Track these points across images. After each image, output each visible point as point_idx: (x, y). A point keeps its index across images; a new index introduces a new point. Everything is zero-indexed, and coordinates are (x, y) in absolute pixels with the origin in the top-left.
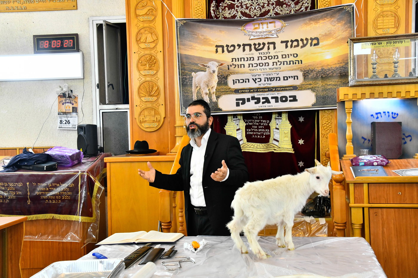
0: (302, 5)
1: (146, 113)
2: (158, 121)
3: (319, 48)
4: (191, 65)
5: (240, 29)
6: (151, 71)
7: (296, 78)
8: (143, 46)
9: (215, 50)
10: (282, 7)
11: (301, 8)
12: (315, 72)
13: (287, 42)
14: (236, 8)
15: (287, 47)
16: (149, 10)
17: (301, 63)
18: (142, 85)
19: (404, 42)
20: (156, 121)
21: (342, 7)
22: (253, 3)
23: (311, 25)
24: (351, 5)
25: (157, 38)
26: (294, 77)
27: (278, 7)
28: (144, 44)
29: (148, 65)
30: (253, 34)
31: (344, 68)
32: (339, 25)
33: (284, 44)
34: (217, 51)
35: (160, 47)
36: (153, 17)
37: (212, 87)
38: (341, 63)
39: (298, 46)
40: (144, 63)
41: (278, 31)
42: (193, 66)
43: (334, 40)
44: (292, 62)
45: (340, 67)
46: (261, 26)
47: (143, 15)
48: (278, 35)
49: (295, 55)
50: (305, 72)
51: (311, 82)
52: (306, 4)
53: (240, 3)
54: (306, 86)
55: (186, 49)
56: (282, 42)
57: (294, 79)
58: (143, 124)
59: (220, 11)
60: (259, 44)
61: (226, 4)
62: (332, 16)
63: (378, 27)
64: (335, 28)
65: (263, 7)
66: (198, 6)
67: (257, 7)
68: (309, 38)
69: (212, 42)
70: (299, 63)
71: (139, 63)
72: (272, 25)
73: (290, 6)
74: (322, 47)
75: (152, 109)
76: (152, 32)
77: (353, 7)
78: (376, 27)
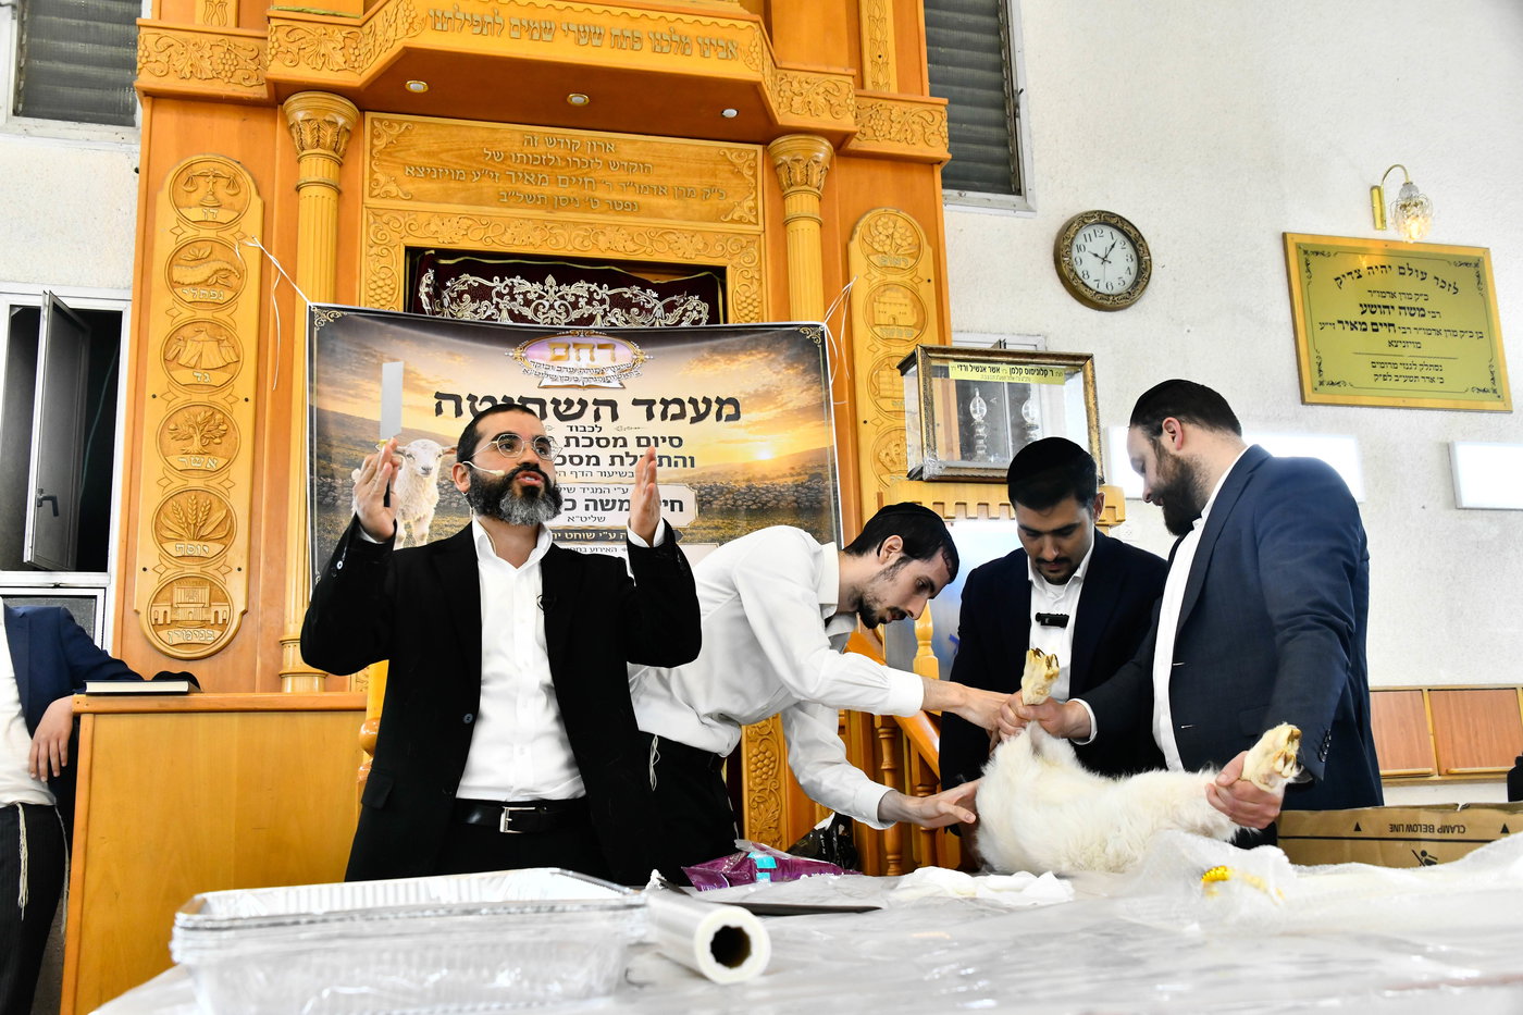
0: (683, 315)
1: (179, 595)
2: (220, 622)
3: (740, 426)
4: (352, 447)
5: (511, 354)
6: (206, 457)
7: (677, 505)
8: (184, 376)
9: (435, 407)
10: (628, 312)
11: (680, 321)
12: (729, 492)
13: (650, 403)
14: (495, 300)
15: (650, 416)
16: (216, 272)
17: (692, 465)
18: (170, 502)
19: (1050, 373)
20: (212, 622)
21: (796, 329)
22: (547, 292)
23: (716, 365)
24: (818, 326)
25: (238, 357)
26: (673, 502)
27: (616, 310)
28: (191, 371)
29: (197, 438)
30: (550, 372)
31: (808, 488)
32: (791, 372)
33: (644, 408)
34: (439, 410)
35: (245, 384)
36: (228, 295)
37: (419, 520)
38: (799, 474)
39: (682, 415)
40: (185, 429)
41: (625, 371)
42: (358, 448)
43: (780, 410)
44: (665, 461)
45: (797, 486)
46: (572, 352)
47: (194, 284)
48: (623, 381)
49: (676, 442)
50: (702, 492)
51: (718, 522)
52: (695, 312)
53: (507, 285)
54: (705, 532)
55: (338, 396)
56: (636, 402)
57: (673, 509)
58: (163, 633)
59: (446, 302)
60: (569, 403)
61: (463, 284)
62: (770, 347)
63: (882, 393)
64: (781, 380)
65: (575, 305)
66: (380, 279)
67: (556, 305)
68: (713, 399)
69: (423, 383)
70: (685, 465)
71: (166, 431)
72: (606, 353)
73: (650, 311)
74: (748, 426)
75: (201, 580)
76: (221, 334)
77: (823, 333)
78: (876, 392)
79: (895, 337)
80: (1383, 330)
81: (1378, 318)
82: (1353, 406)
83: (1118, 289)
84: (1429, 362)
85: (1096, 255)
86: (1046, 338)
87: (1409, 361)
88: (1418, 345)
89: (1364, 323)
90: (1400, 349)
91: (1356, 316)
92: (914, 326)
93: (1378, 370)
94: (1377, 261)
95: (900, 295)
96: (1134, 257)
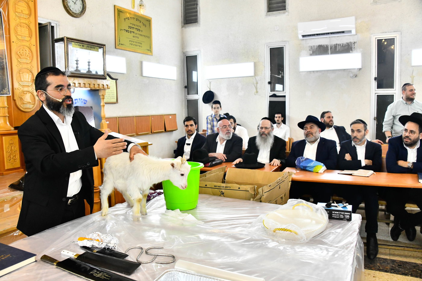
19: (95, 48)
63: (18, 34)
77: (1, 12)
78: (16, 32)
79: (22, 17)
80: (132, 33)
81: (132, 30)
82: (125, 50)
83: (78, 12)
84: (140, 42)
85: (73, 2)
86: (59, 22)
87: (136, 41)
88: (138, 38)
89: (129, 31)
90: (134, 38)
91: (127, 29)
92: (28, 15)
93: (131, 43)
94: (132, 16)
95: (24, 4)
96: (82, 4)
